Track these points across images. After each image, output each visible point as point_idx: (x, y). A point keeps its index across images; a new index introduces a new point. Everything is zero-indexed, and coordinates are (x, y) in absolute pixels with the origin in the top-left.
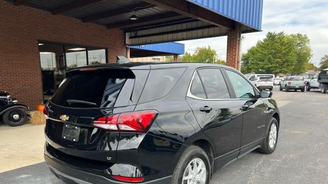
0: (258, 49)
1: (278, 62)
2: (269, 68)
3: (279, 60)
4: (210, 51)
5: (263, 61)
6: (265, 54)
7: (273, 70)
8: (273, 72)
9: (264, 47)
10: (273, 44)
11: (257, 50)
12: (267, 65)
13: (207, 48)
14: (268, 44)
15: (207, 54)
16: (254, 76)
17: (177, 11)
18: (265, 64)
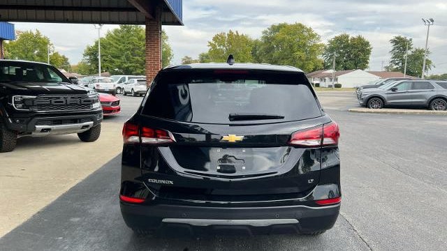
0: (111, 42)
1: (137, 61)
2: (128, 68)
3: (139, 58)
4: (40, 38)
5: (118, 57)
6: (121, 50)
7: (133, 71)
8: (133, 73)
9: (119, 40)
10: (128, 38)
11: (109, 44)
12: (125, 63)
13: (35, 33)
14: (123, 37)
15: (35, 42)
16: (125, 78)
18: (121, 63)
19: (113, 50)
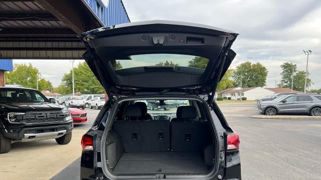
0: (82, 71)
2: (93, 89)
4: (32, 69)
5: (87, 82)
8: (98, 92)
11: (80, 72)
12: (92, 85)
13: (28, 65)
15: (28, 72)
16: (91, 96)
17: (74, 28)
18: (89, 85)
19: (83, 77)
